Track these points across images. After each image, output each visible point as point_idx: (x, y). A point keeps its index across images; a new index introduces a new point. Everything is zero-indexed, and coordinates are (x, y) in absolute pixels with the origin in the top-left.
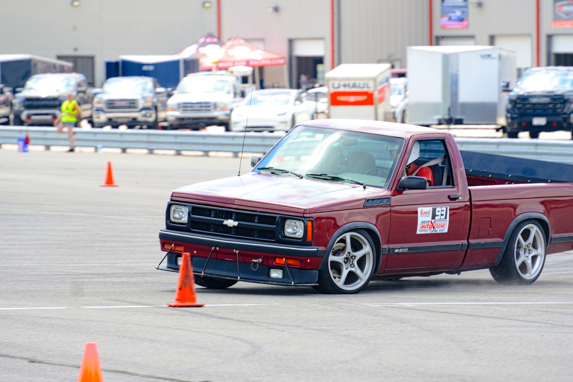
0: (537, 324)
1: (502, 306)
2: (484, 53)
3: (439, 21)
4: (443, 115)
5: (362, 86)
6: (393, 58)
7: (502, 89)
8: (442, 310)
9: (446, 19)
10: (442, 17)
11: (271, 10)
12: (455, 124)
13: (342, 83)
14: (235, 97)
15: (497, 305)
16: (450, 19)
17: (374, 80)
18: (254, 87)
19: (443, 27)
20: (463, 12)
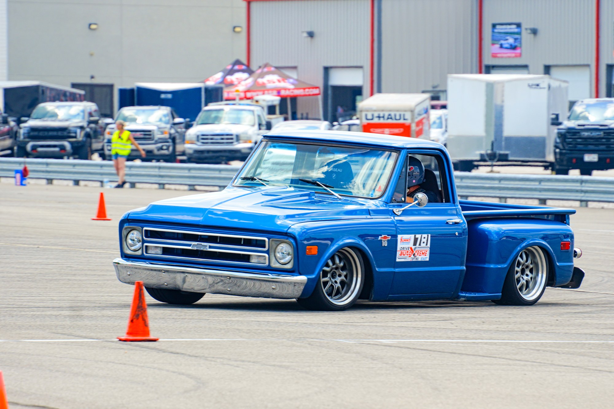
0: (522, 363)
1: (491, 344)
2: (531, 83)
3: (489, 49)
4: (486, 150)
5: (398, 117)
6: (438, 89)
7: (550, 121)
8: (422, 348)
9: (497, 46)
10: (493, 44)
11: (305, 35)
12: (499, 160)
13: (376, 114)
14: (260, 129)
15: (486, 343)
16: (501, 46)
17: (412, 111)
18: (281, 118)
19: (494, 56)
20: (516, 39)
